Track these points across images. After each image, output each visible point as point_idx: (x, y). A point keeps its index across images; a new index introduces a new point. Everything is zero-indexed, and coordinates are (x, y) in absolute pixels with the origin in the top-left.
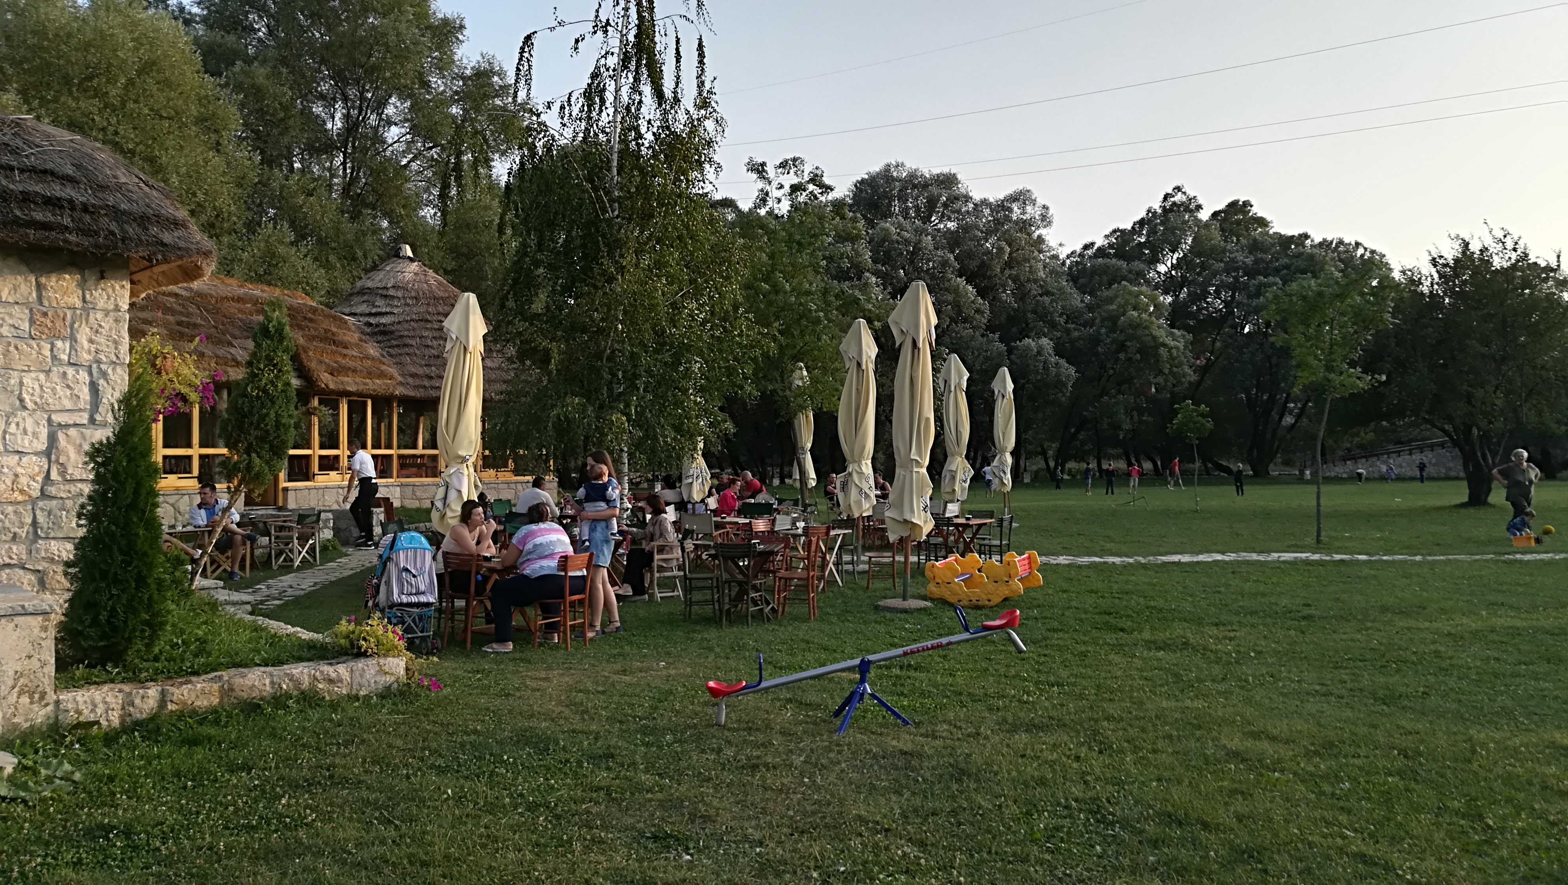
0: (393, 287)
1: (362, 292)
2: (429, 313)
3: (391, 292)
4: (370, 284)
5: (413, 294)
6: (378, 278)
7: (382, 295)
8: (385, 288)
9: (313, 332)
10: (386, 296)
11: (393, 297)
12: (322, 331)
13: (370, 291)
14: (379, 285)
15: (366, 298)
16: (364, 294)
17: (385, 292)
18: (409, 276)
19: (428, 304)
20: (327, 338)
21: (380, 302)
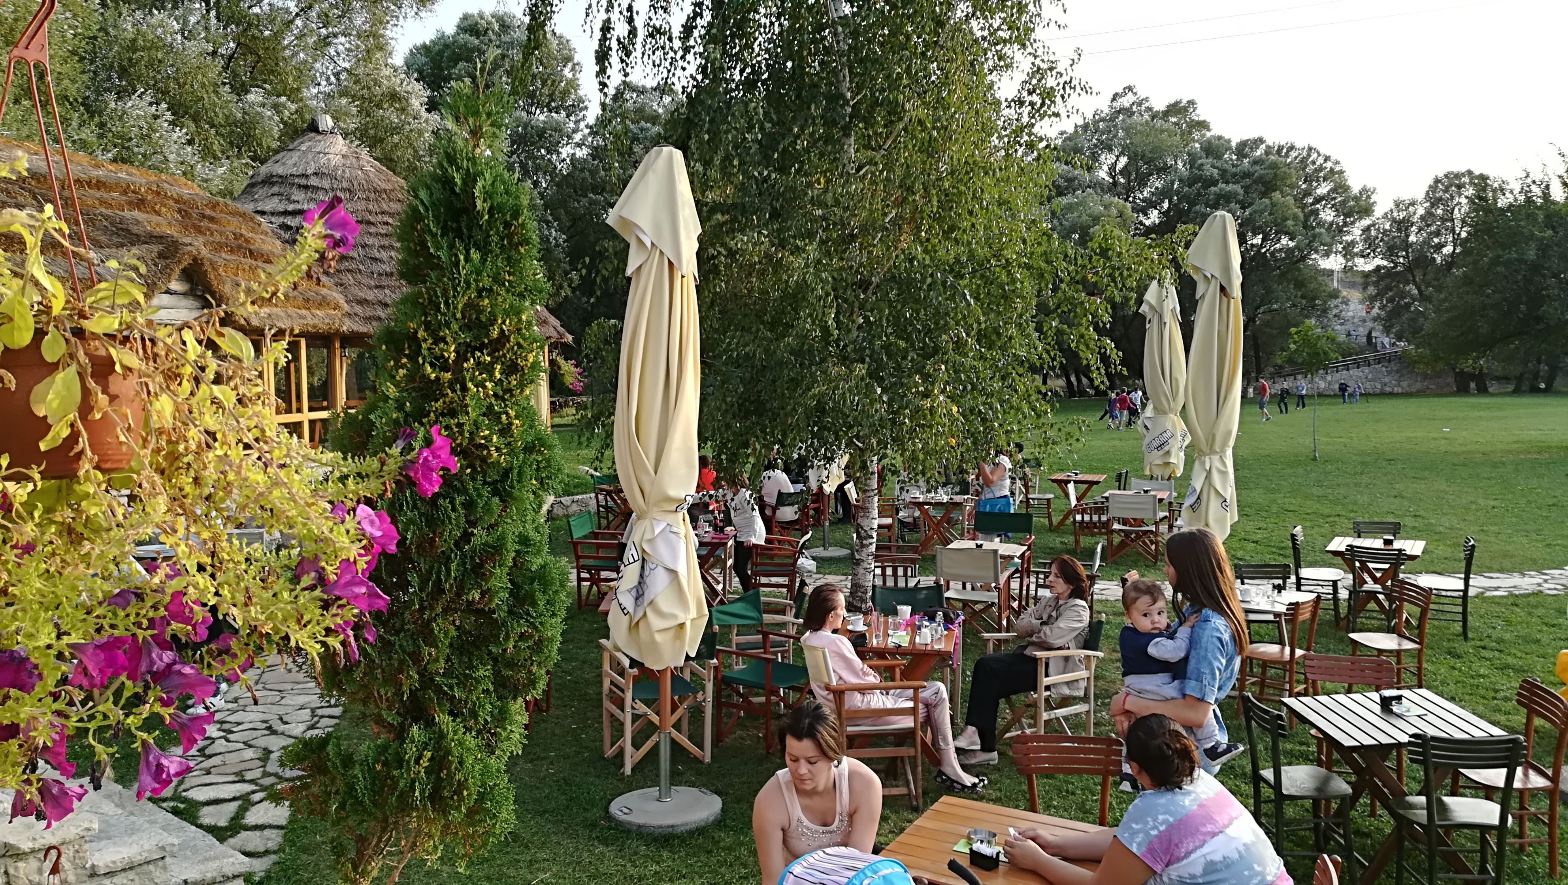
0: (316, 174)
1: (269, 181)
2: (370, 212)
3: (313, 181)
4: (280, 170)
5: (345, 185)
6: (290, 162)
7: (300, 186)
8: (305, 176)
9: (218, 238)
10: (306, 187)
11: (316, 189)
12: (231, 236)
13: (283, 179)
14: (294, 171)
15: (275, 189)
16: (273, 184)
17: (303, 182)
18: (336, 160)
19: (367, 199)
20: (240, 247)
21: (298, 195)
